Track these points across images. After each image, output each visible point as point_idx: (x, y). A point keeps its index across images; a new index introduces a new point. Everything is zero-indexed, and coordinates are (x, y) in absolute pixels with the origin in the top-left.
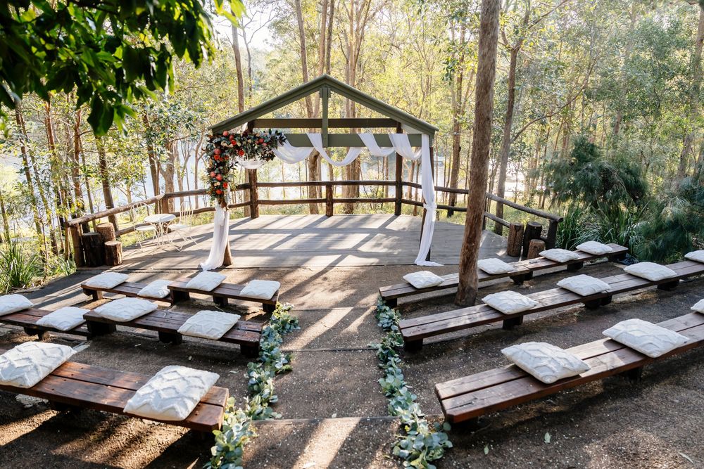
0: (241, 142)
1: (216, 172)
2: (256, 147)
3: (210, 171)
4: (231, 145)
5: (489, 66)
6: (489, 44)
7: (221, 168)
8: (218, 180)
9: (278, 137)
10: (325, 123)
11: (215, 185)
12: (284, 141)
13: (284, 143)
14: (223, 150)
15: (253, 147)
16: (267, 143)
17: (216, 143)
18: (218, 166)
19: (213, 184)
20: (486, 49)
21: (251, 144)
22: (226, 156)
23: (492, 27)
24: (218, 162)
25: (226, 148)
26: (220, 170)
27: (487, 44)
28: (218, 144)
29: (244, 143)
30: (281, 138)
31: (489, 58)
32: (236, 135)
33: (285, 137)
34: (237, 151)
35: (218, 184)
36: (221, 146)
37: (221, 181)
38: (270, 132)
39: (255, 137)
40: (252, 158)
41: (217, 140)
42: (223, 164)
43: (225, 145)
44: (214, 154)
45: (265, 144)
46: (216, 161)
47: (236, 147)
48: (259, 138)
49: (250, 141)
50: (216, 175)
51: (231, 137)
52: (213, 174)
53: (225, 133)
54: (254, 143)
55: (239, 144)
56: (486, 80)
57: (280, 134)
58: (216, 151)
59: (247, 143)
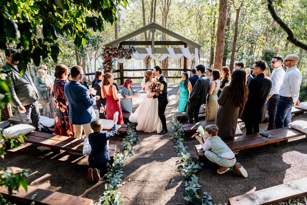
0: (117, 51)
1: (107, 64)
2: (124, 54)
3: (104, 63)
4: (113, 53)
5: (223, 19)
6: (224, 9)
7: (109, 62)
8: (107, 68)
9: (133, 49)
10: (153, 43)
11: (106, 70)
12: (135, 51)
13: (135, 52)
14: (110, 55)
15: (122, 54)
16: (128, 52)
17: (106, 52)
18: (107, 61)
19: (105, 69)
20: (222, 12)
21: (122, 52)
22: (111, 57)
23: (225, 2)
24: (108, 60)
25: (111, 54)
26: (108, 63)
27: (223, 9)
28: (108, 52)
29: (119, 52)
30: (134, 50)
31: (223, 16)
32: (115, 48)
33: (136, 49)
34: (116, 55)
35: (108, 69)
36: (109, 53)
37: (109, 68)
38: (130, 47)
39: (123, 49)
40: (122, 58)
41: (107, 50)
42: (110, 61)
43: (111, 52)
44: (106, 56)
45: (127, 52)
46: (107, 59)
47: (115, 53)
48: (125, 50)
49: (121, 51)
50: (107, 66)
51: (113, 49)
52: (105, 65)
53: (110, 48)
54: (123, 52)
55: (116, 52)
56: (222, 25)
57: (134, 48)
58: (107, 55)
59: (120, 52)
